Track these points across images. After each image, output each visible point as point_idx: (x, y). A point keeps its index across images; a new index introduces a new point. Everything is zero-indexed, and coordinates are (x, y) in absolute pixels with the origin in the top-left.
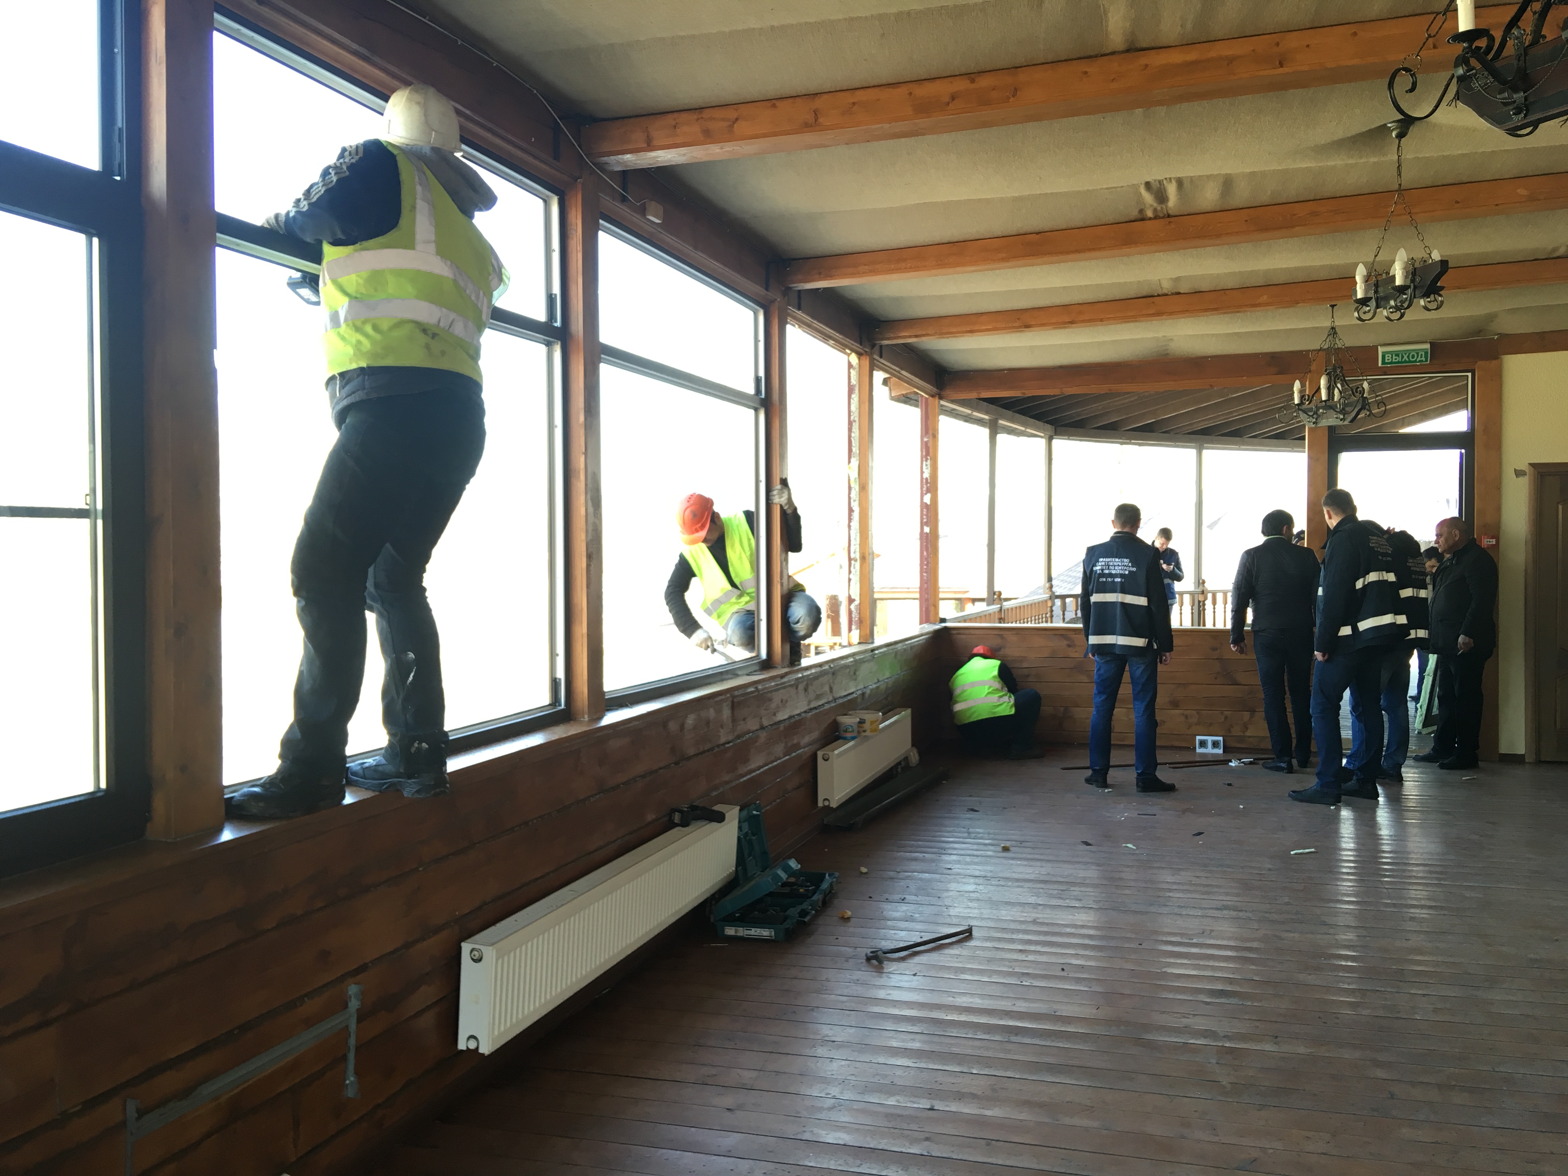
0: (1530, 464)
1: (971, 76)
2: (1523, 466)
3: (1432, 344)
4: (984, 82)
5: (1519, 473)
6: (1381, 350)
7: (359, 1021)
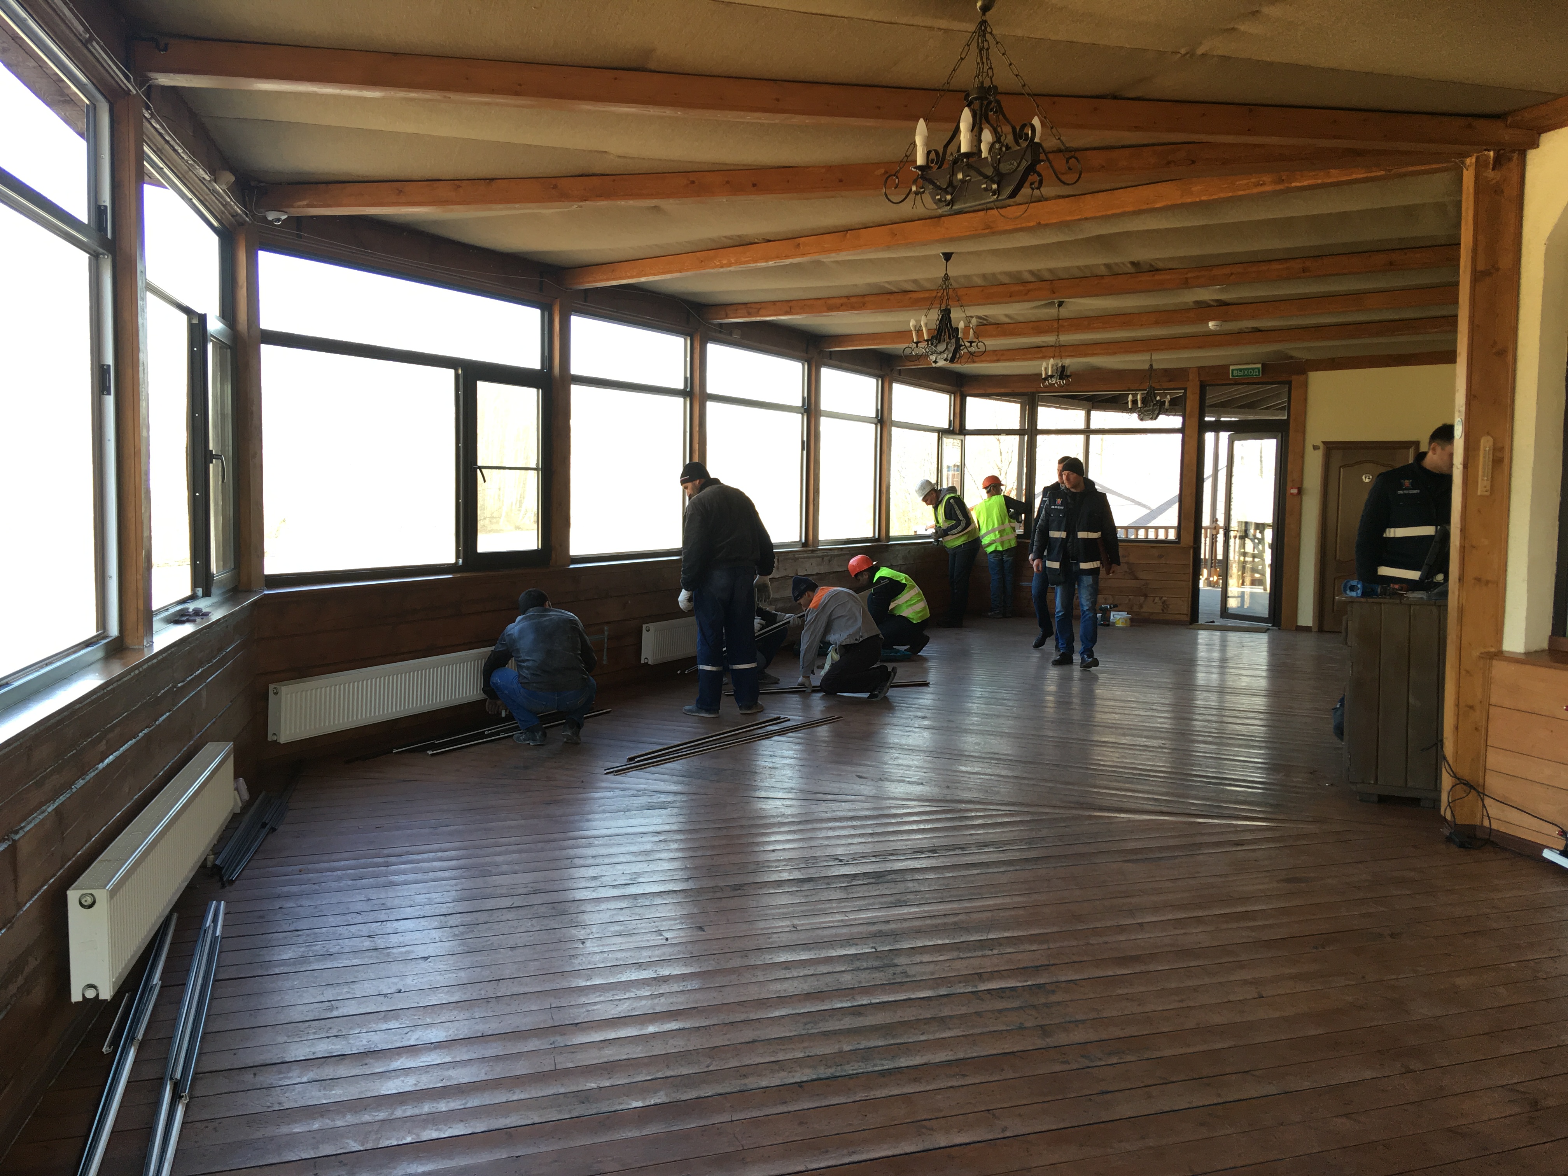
0: (1323, 442)
1: (848, 297)
2: (1318, 443)
3: (1263, 365)
4: (853, 300)
5: (1316, 448)
6: (1231, 368)
7: (608, 639)
